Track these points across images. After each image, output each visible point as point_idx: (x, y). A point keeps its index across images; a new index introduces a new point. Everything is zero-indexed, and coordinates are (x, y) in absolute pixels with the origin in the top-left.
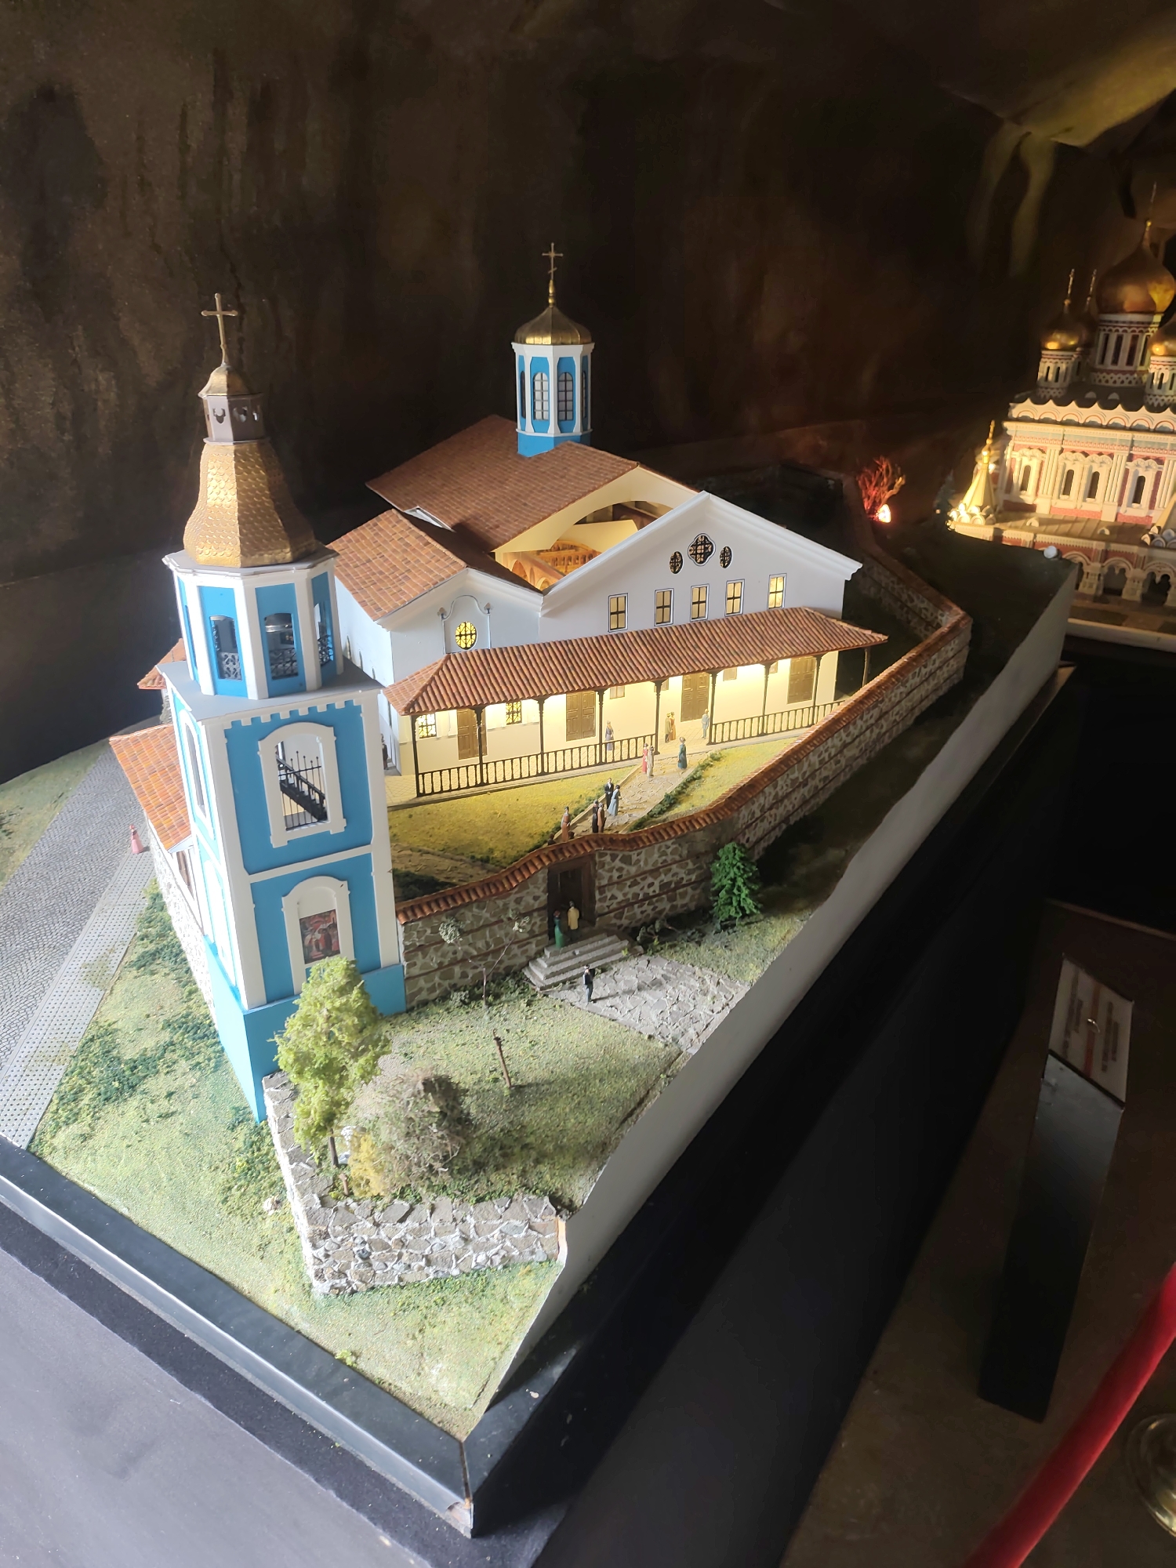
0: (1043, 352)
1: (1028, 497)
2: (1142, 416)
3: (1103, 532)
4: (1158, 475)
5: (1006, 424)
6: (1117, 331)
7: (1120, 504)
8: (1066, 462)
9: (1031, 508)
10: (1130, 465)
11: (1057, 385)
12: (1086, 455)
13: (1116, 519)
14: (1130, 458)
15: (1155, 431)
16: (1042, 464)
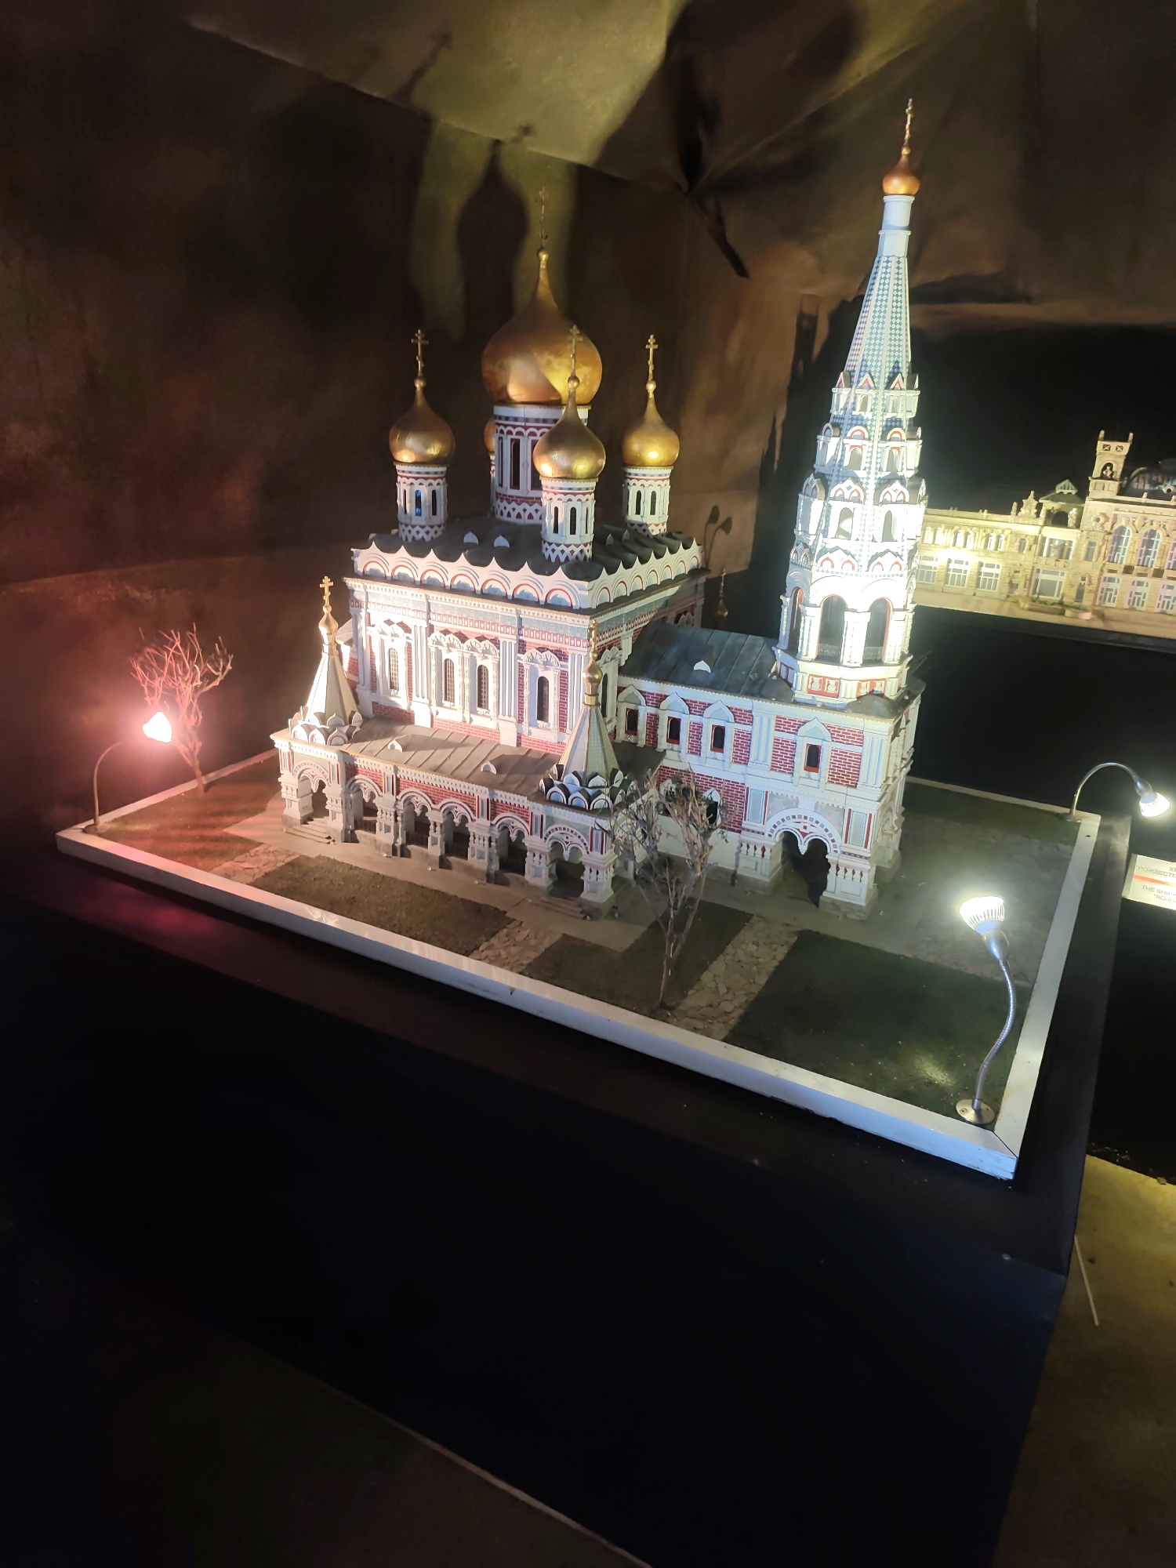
0: (398, 467)
1: (401, 700)
2: (523, 579)
3: (487, 771)
4: (563, 676)
5: (350, 582)
6: (510, 433)
7: (520, 721)
8: (440, 647)
9: (406, 718)
10: (524, 658)
11: (421, 521)
12: (463, 638)
13: (519, 744)
14: (522, 647)
15: (548, 606)
16: (409, 646)
